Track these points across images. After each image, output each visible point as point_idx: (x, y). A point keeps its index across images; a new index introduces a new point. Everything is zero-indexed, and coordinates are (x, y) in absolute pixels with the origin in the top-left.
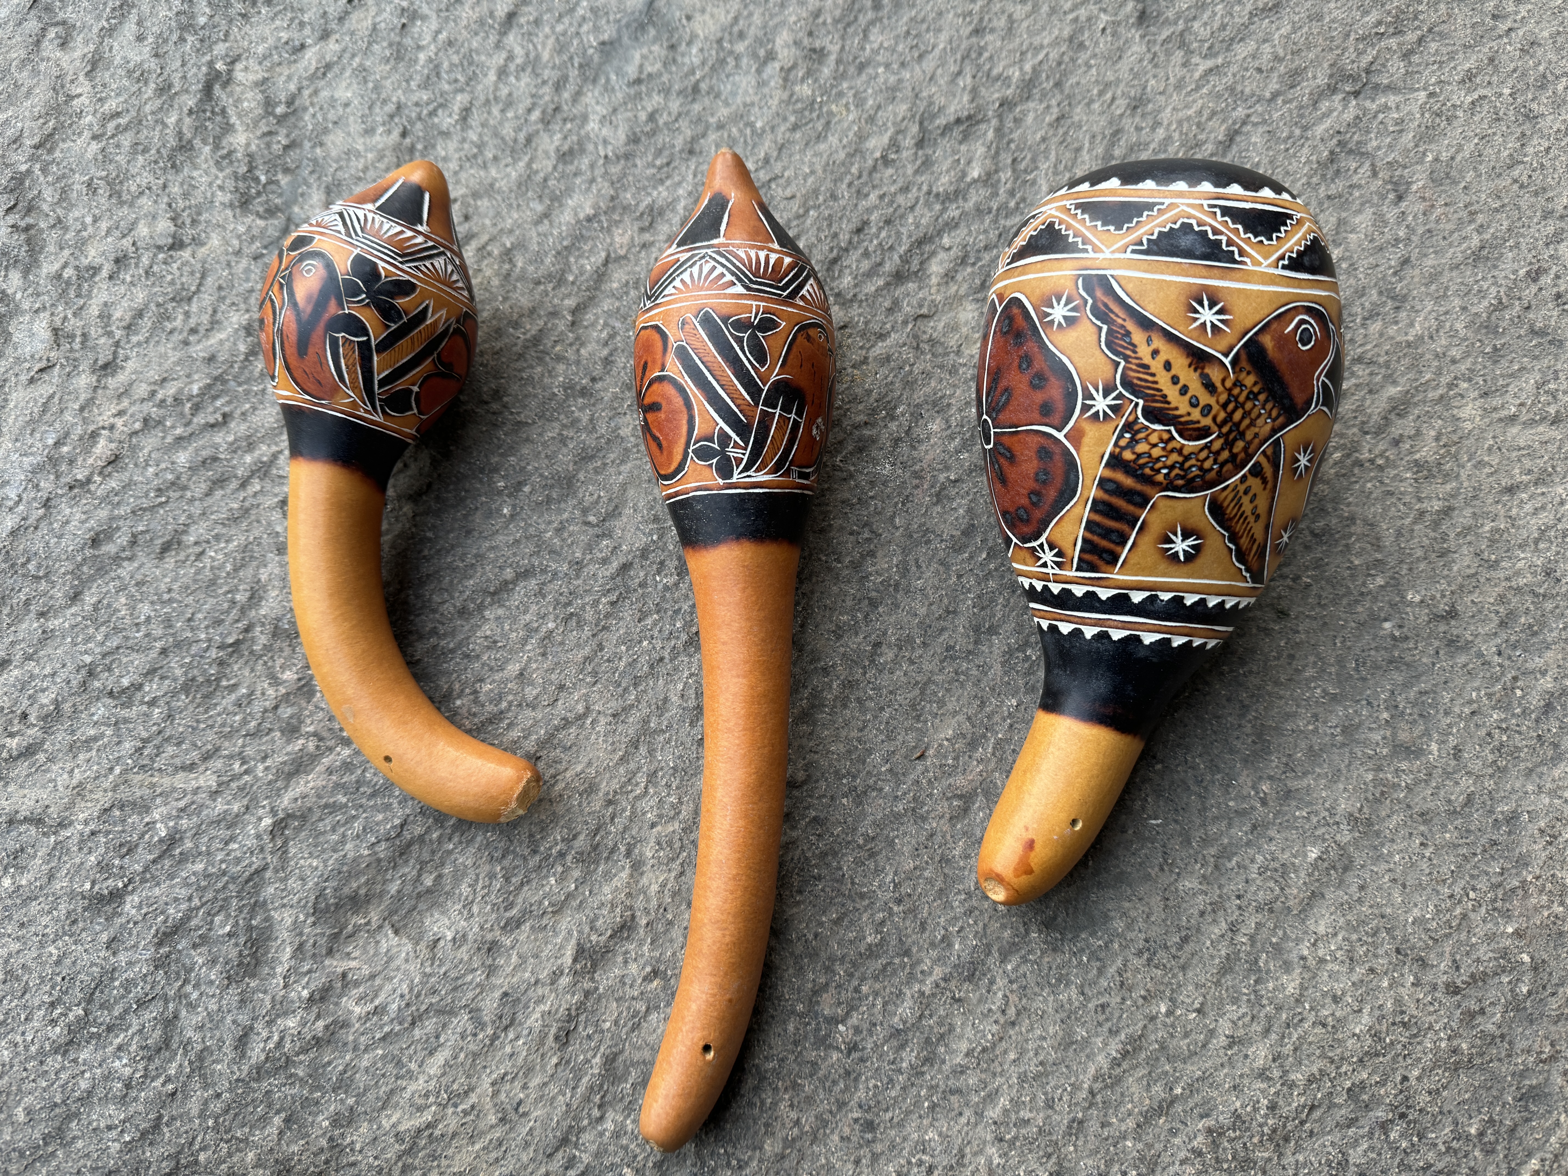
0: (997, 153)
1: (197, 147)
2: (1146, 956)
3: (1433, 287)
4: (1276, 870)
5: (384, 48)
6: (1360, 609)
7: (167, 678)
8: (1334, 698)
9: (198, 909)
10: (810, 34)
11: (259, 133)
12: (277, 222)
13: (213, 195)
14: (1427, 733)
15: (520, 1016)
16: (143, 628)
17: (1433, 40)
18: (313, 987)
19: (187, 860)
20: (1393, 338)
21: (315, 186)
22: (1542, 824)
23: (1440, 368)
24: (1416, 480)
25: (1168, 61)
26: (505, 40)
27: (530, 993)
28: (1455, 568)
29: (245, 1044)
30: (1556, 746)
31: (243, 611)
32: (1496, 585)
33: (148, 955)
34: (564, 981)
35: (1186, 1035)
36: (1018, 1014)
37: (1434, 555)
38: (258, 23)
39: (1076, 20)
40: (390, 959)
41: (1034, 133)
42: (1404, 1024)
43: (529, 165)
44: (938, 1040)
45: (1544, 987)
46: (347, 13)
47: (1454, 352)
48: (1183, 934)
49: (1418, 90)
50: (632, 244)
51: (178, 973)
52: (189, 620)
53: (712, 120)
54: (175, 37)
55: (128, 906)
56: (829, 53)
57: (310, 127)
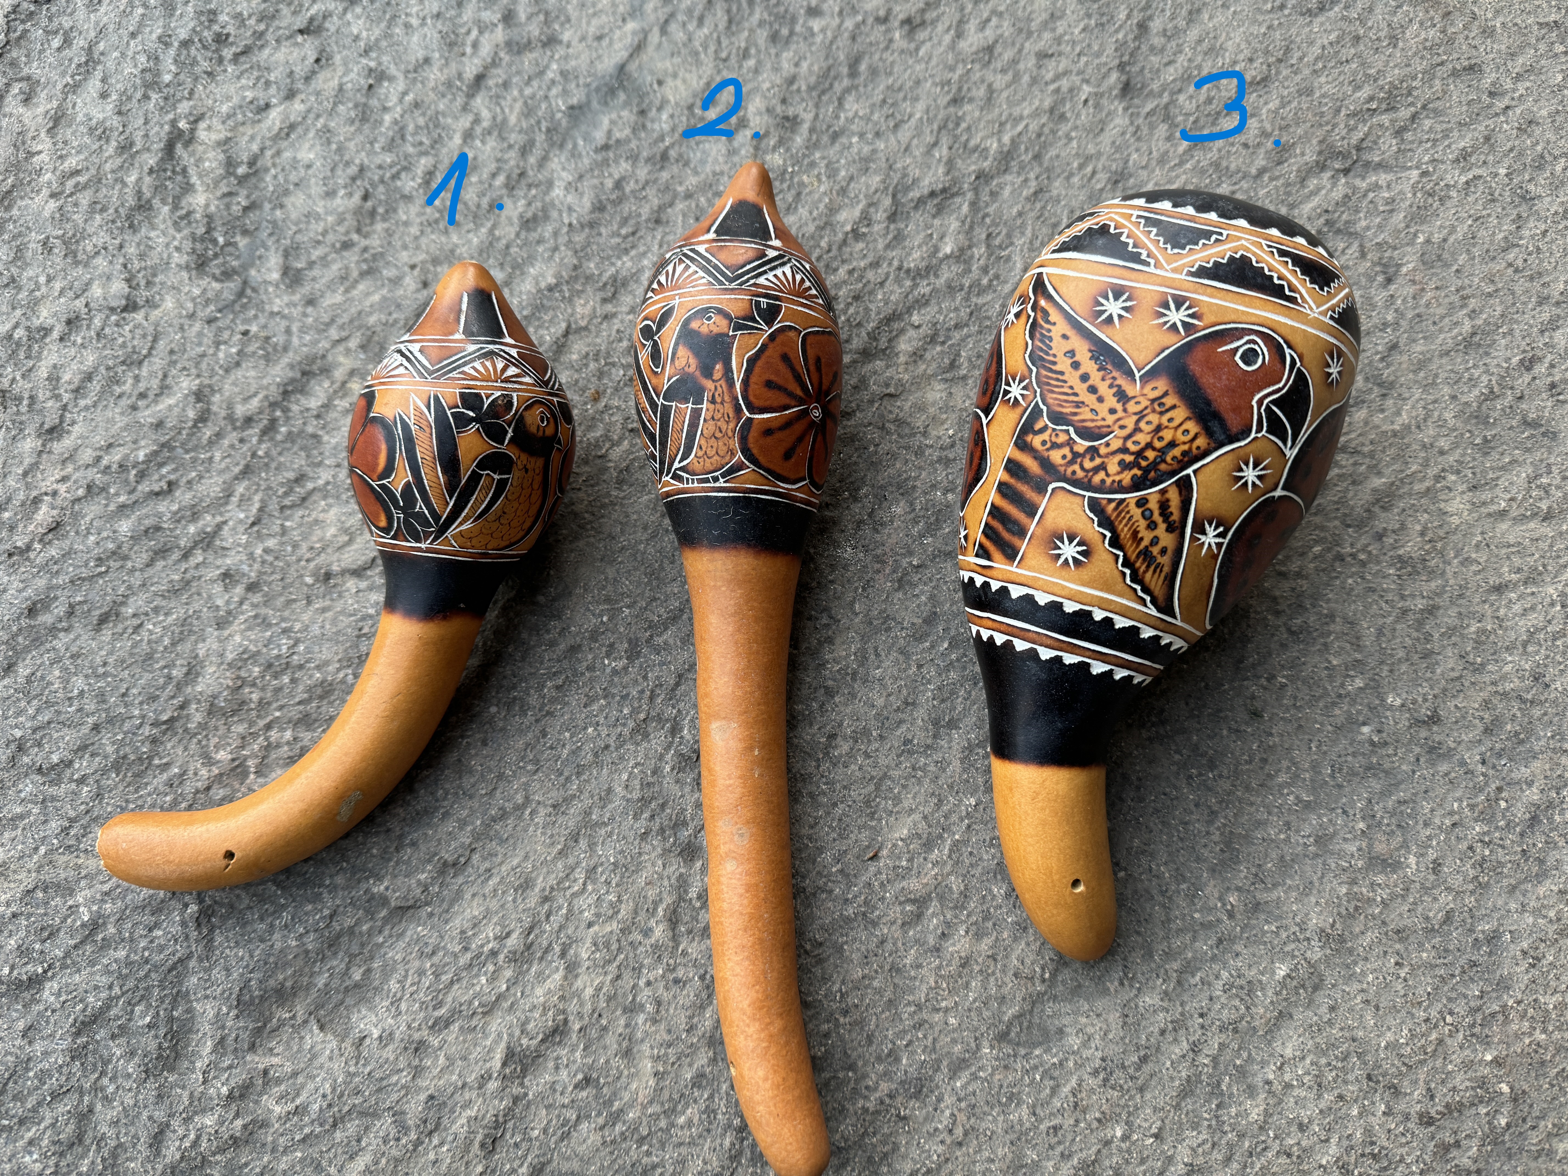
0: (971, 228)
1: (156, 207)
2: (1102, 1075)
3: (1422, 374)
4: (1242, 988)
5: (349, 109)
6: (1337, 712)
7: (98, 755)
8: (1308, 806)
9: (118, 998)
10: (784, 101)
11: (219, 193)
12: (233, 285)
13: (170, 256)
14: (1405, 845)
15: (445, 1121)
16: (76, 702)
17: (1427, 117)
18: (232, 1083)
19: (109, 946)
20: (1378, 427)
21: (273, 249)
22: (1525, 945)
23: (1427, 460)
24: (1399, 576)
25: (1151, 134)
26: (473, 103)
27: (457, 1096)
28: (1439, 671)
29: (160, 1142)
30: (1541, 862)
31: (179, 687)
32: (1481, 690)
33: (64, 1044)
34: (493, 1085)
35: (1143, 1161)
36: (966, 1134)
37: (1416, 657)
38: (224, 82)
39: (1057, 91)
40: (314, 1057)
41: (1011, 207)
42: (1374, 1156)
43: (491, 231)
44: (881, 1159)
45: (1524, 1120)
46: (314, 73)
47: (1443, 443)
48: (1142, 1053)
49: (1410, 168)
50: (593, 316)
51: (95, 1065)
52: (123, 695)
53: (680, 189)
54: (139, 95)
55: (47, 993)
56: (802, 121)
57: (271, 188)
